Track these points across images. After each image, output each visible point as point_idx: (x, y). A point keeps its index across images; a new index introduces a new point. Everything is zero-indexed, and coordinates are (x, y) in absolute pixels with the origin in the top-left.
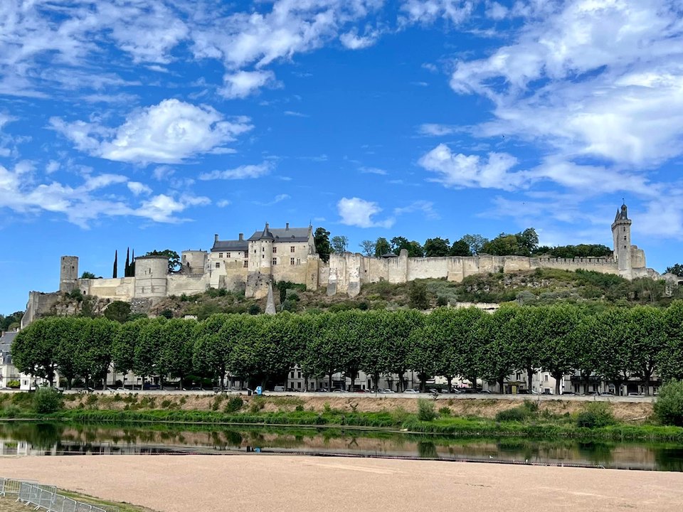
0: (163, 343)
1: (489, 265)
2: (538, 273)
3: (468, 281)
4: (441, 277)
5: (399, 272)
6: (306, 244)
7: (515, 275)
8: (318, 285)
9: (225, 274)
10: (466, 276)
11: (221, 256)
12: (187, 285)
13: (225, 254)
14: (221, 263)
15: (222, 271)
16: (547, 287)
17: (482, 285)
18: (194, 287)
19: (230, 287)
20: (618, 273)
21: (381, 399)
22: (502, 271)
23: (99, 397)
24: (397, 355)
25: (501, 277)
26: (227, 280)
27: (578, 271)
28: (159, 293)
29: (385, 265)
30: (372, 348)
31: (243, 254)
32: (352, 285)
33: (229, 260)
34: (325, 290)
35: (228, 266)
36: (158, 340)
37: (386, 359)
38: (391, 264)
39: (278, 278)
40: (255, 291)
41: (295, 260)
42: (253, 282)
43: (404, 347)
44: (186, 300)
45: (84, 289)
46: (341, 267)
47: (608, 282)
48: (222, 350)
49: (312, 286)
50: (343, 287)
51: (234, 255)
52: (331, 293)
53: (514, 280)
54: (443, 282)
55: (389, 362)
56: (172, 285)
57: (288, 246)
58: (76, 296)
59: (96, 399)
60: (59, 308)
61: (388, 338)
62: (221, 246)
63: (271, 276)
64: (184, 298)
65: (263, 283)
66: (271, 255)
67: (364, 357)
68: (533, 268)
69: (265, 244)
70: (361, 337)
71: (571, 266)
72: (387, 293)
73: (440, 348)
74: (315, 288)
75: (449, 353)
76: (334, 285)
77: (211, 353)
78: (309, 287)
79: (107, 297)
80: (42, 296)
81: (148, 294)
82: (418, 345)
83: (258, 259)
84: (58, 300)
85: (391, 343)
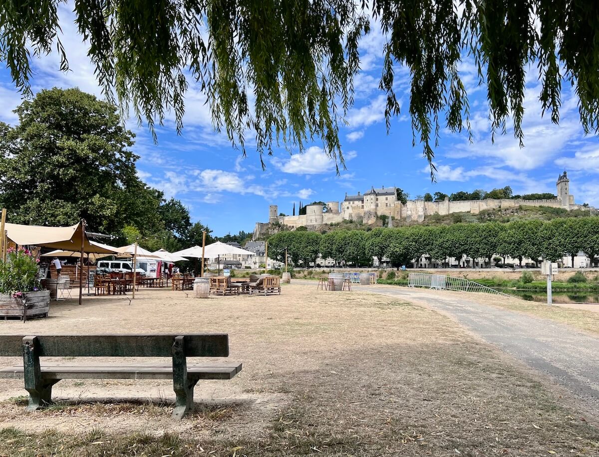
0: (348, 243)
1: (492, 204)
2: (521, 208)
3: (482, 213)
4: (467, 211)
5: (444, 208)
6: (394, 196)
7: (508, 209)
8: (401, 217)
9: (352, 212)
10: (481, 210)
11: (349, 203)
12: (332, 218)
13: (351, 202)
14: (350, 207)
15: (350, 211)
16: (525, 215)
17: (490, 215)
18: (337, 219)
19: (355, 219)
20: (562, 207)
21: (480, 272)
22: (500, 207)
23: (314, 272)
24: (491, 247)
25: (500, 210)
26: (353, 215)
27: (540, 207)
28: (319, 222)
29: (436, 206)
30: (475, 243)
31: (361, 202)
32: (419, 216)
33: (354, 205)
34: (405, 219)
35: (353, 208)
36: (346, 242)
37: (484, 249)
38: (440, 205)
39: (379, 214)
40: (368, 220)
41: (388, 205)
42: (367, 216)
43: (496, 243)
44: (333, 226)
45: (281, 221)
46: (413, 207)
47: (558, 212)
48: (383, 246)
49: (398, 217)
50: (415, 217)
51: (356, 203)
52: (408, 221)
53: (507, 211)
54: (469, 213)
55: (487, 251)
56: (325, 218)
57: (384, 197)
58: (278, 225)
59: (312, 273)
60: (270, 230)
61: (485, 238)
62: (349, 198)
63: (376, 213)
64: (332, 225)
65: (372, 216)
66: (376, 202)
67: (470, 249)
68: (517, 205)
69: (373, 197)
70: (468, 238)
71: (537, 204)
72: (439, 220)
73: (520, 242)
74: (399, 218)
75: (527, 245)
76: (410, 217)
77: (377, 248)
78: (396, 218)
79: (292, 225)
80: (262, 225)
81: (314, 223)
82: (505, 242)
83: (369, 204)
84: (269, 227)
85: (487, 241)
